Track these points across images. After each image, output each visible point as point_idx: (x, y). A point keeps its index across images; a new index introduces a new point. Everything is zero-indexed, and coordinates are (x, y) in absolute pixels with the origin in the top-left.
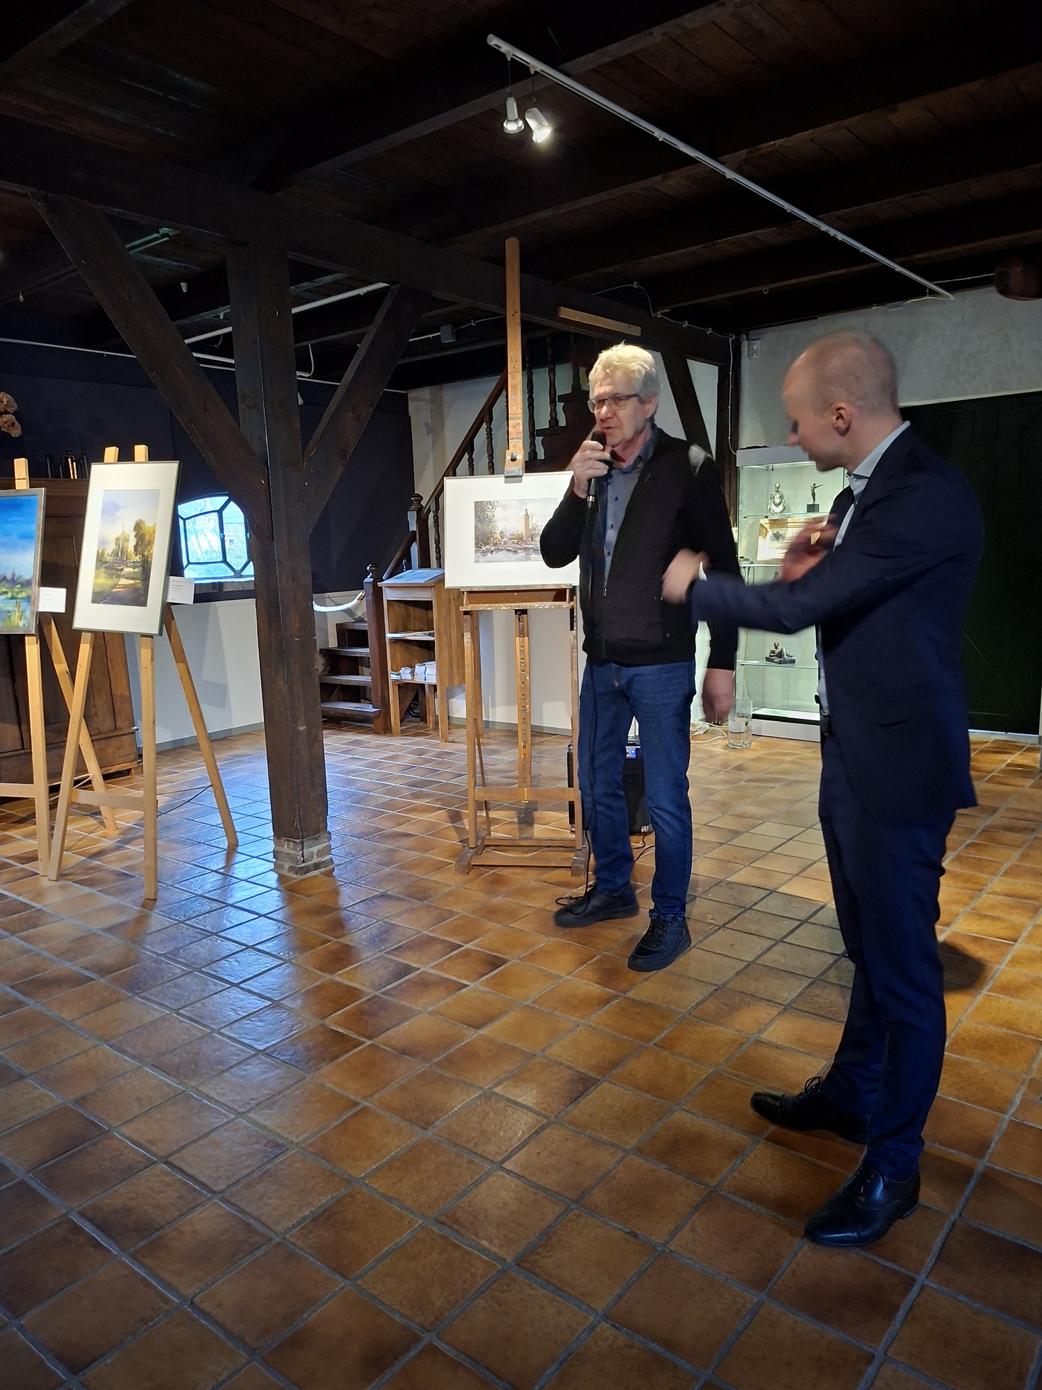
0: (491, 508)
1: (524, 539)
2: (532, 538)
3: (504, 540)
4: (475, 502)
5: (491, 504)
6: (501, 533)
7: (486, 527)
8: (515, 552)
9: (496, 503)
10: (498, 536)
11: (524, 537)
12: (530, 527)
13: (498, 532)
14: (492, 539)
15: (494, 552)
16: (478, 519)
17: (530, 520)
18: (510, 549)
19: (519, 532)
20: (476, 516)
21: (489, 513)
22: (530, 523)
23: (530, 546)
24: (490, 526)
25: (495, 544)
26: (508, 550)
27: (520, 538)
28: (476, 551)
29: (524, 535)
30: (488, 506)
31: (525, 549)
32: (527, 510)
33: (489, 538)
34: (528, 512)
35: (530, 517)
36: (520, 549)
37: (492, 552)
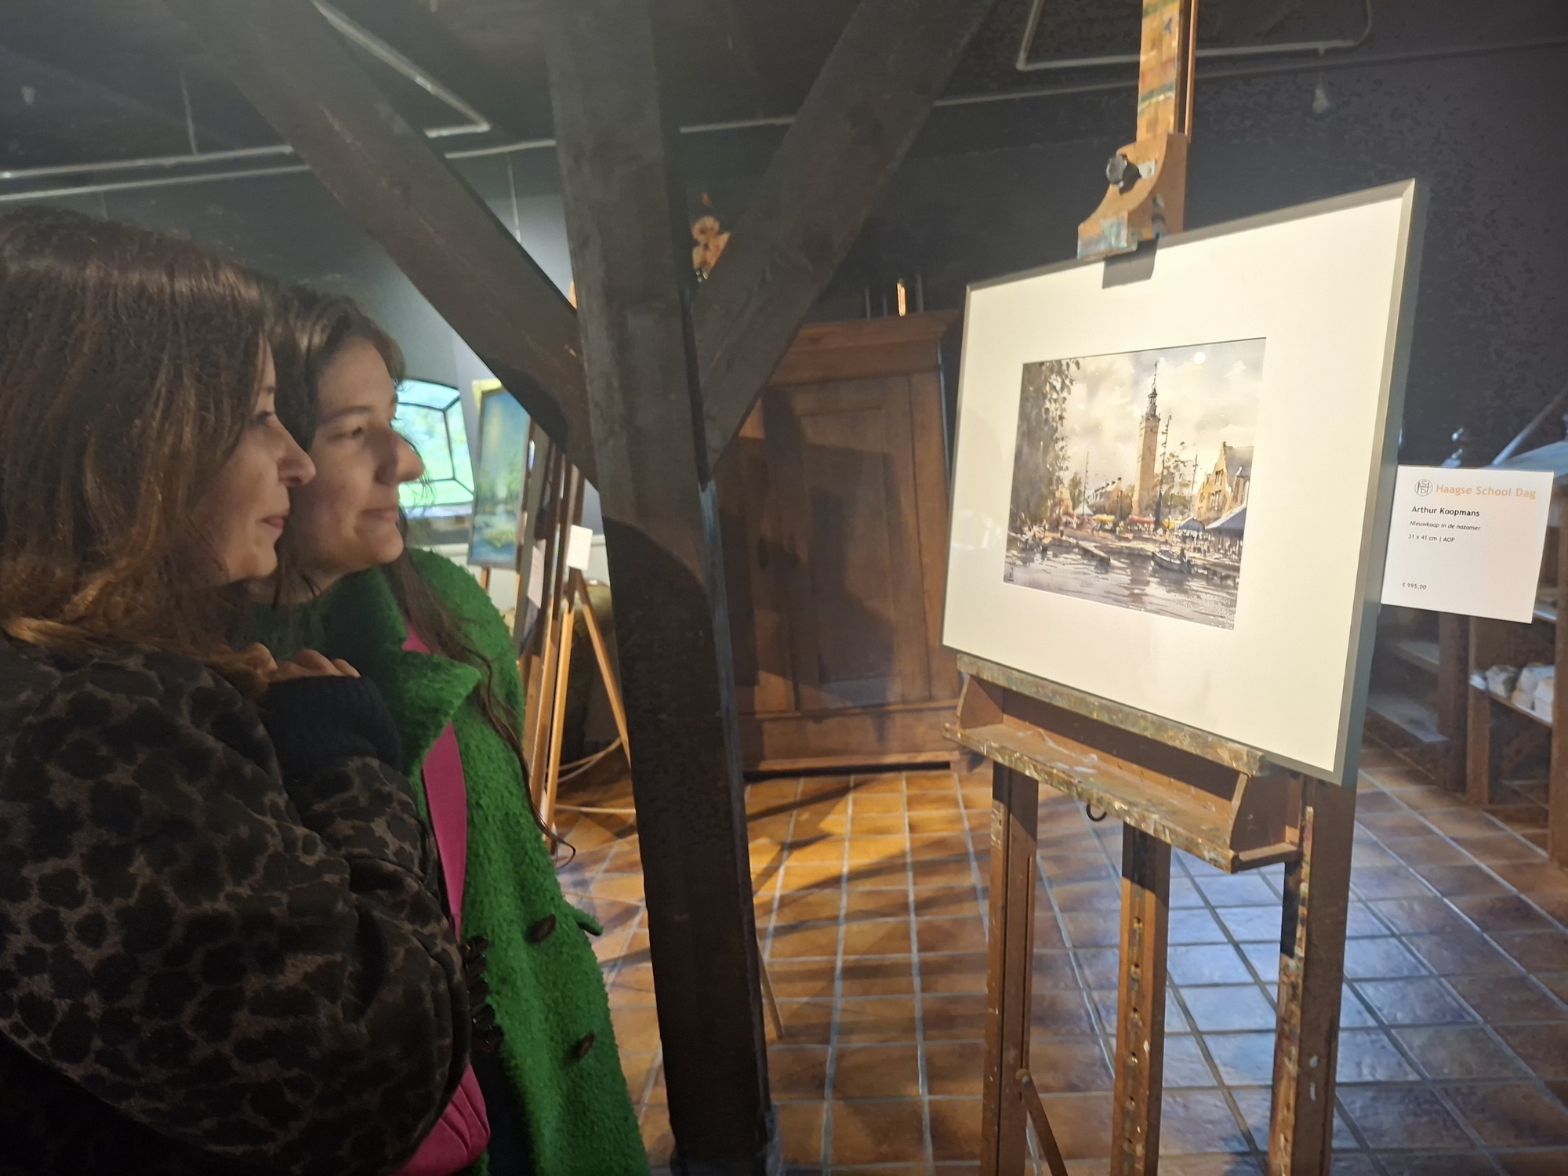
0: (1058, 386)
1: (1134, 516)
2: (1157, 515)
3: (1079, 511)
4: (1027, 368)
5: (1060, 373)
6: (1075, 483)
7: (1040, 454)
8: (1104, 564)
9: (1073, 367)
10: (1064, 493)
11: (1135, 509)
12: (1158, 468)
13: (1066, 477)
14: (1050, 503)
15: (1050, 553)
16: (1025, 427)
17: (1161, 438)
18: (1090, 546)
19: (1124, 487)
20: (1023, 416)
21: (1052, 407)
22: (1160, 450)
23: (1150, 548)
24: (1050, 458)
25: (1055, 526)
26: (1086, 553)
27: (1120, 509)
28: (1011, 542)
29: (1136, 498)
30: (1054, 376)
31: (1136, 558)
32: (1154, 395)
33: (1043, 499)
34: (1158, 401)
35: (1162, 427)
36: (1119, 553)
37: (1045, 550)
